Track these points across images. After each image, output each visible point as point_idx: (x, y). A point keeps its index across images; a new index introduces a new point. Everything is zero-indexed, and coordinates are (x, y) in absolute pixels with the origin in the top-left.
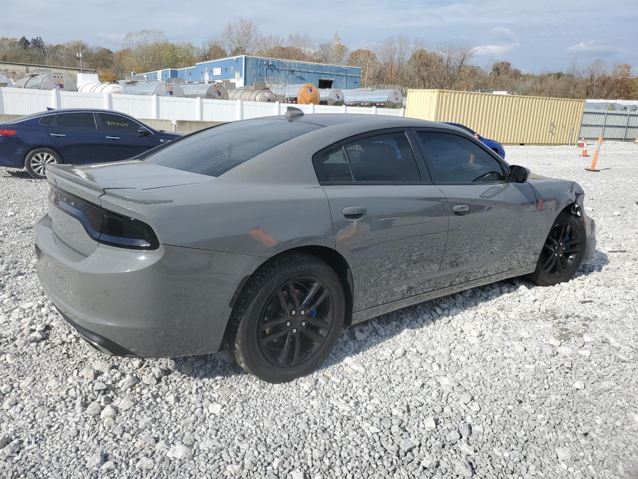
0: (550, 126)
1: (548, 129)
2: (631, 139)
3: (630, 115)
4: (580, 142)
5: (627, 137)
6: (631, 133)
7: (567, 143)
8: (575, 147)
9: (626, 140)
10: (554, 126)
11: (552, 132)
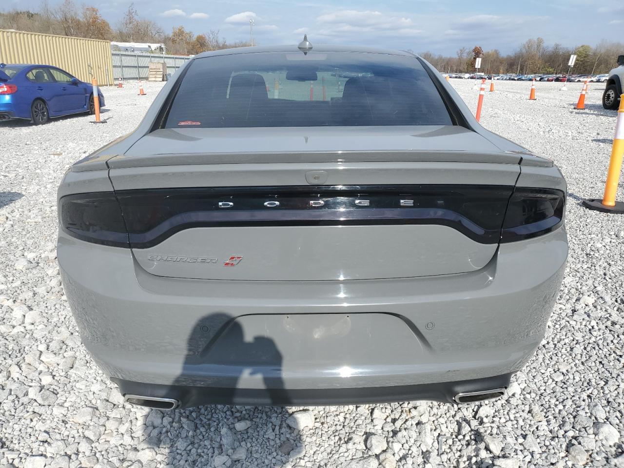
0: (89, 68)
1: (87, 71)
2: (145, 78)
3: (138, 56)
4: (117, 82)
5: (141, 76)
6: (144, 73)
7: (106, 84)
8: (113, 87)
9: (141, 79)
10: (91, 67)
11: (91, 74)
